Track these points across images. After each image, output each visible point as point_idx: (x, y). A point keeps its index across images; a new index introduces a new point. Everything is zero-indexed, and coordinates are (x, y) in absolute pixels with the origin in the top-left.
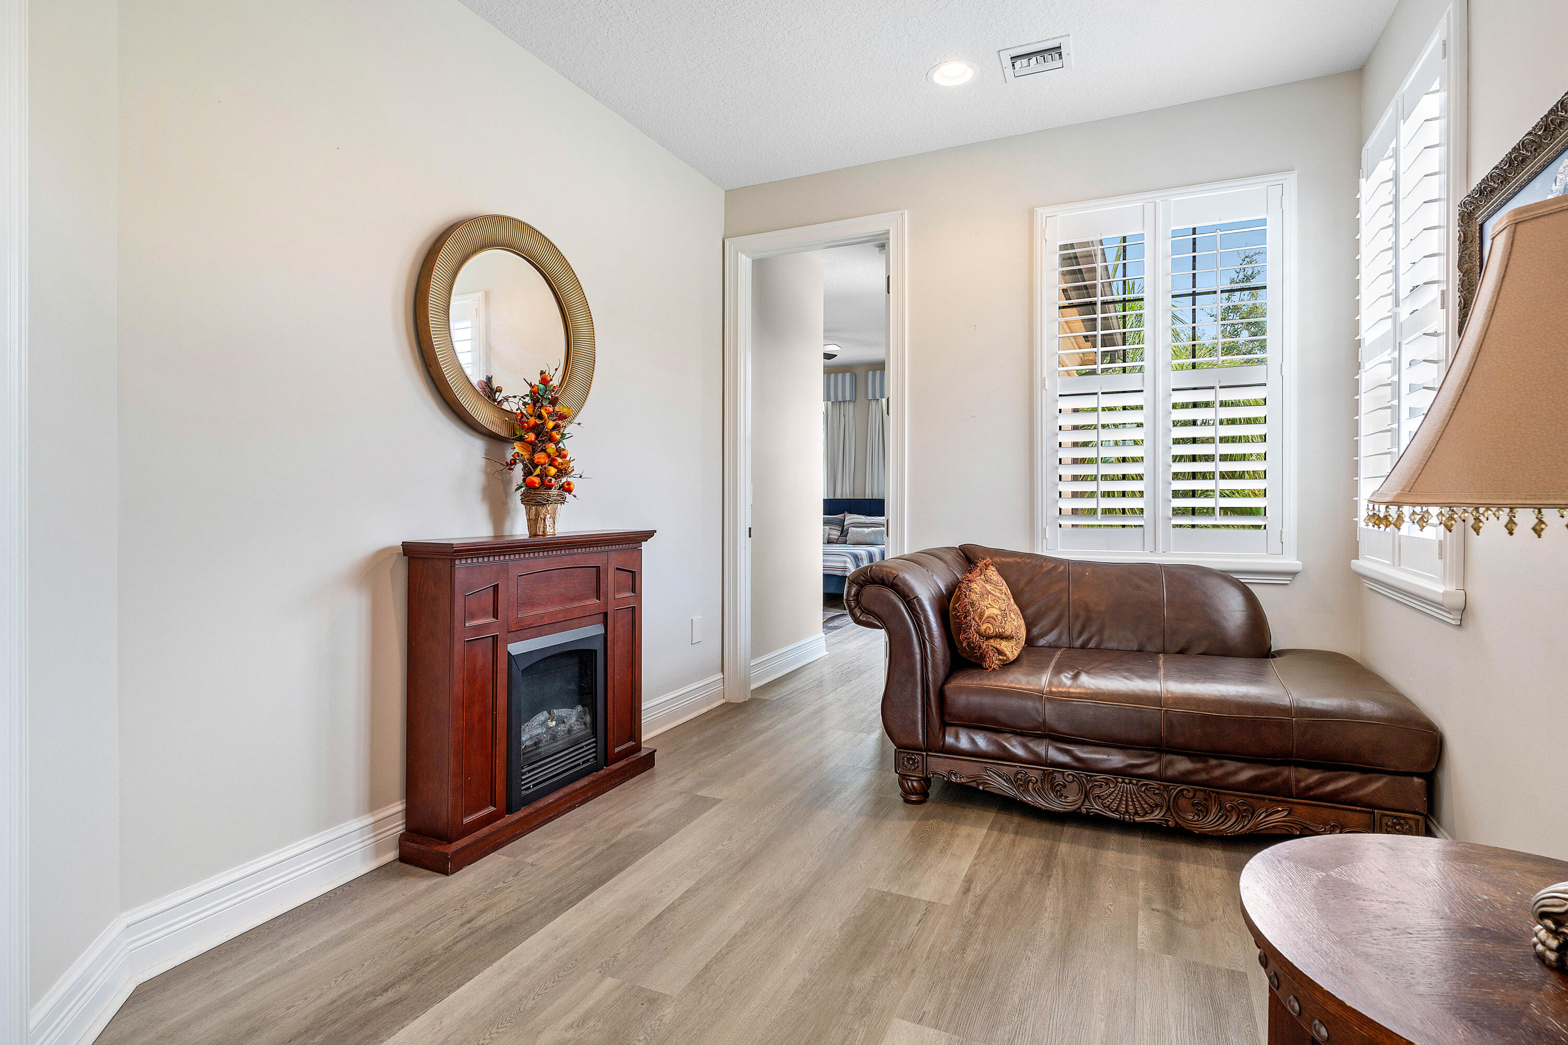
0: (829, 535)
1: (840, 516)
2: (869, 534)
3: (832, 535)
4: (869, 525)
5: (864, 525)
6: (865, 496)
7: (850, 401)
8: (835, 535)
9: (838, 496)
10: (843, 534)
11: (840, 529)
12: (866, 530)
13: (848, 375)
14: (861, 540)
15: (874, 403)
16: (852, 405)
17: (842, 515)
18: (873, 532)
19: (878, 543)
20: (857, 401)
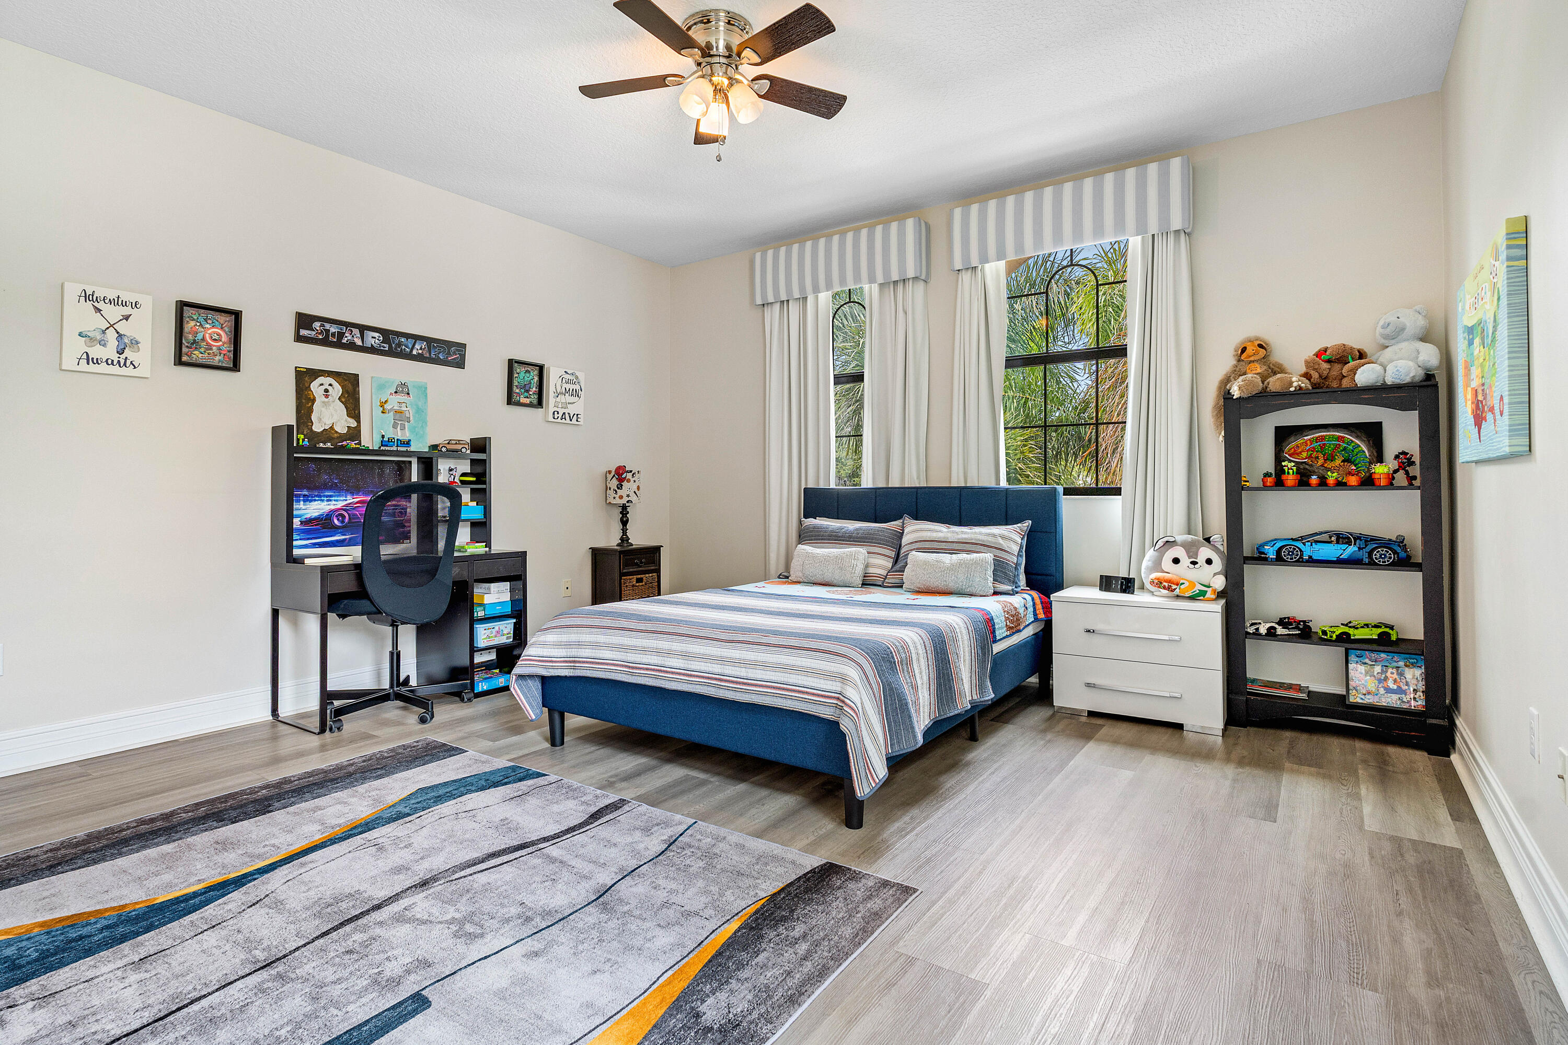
0: (867, 566)
1: (894, 525)
2: (953, 568)
3: (874, 566)
4: (955, 546)
5: (943, 546)
6: (950, 482)
7: (916, 278)
8: (880, 567)
9: (895, 483)
10: (897, 567)
11: (893, 554)
12: (946, 558)
13: (910, 223)
14: (936, 582)
15: (966, 276)
16: (921, 285)
17: (898, 522)
18: (961, 564)
19: (974, 591)
20: (933, 281)
